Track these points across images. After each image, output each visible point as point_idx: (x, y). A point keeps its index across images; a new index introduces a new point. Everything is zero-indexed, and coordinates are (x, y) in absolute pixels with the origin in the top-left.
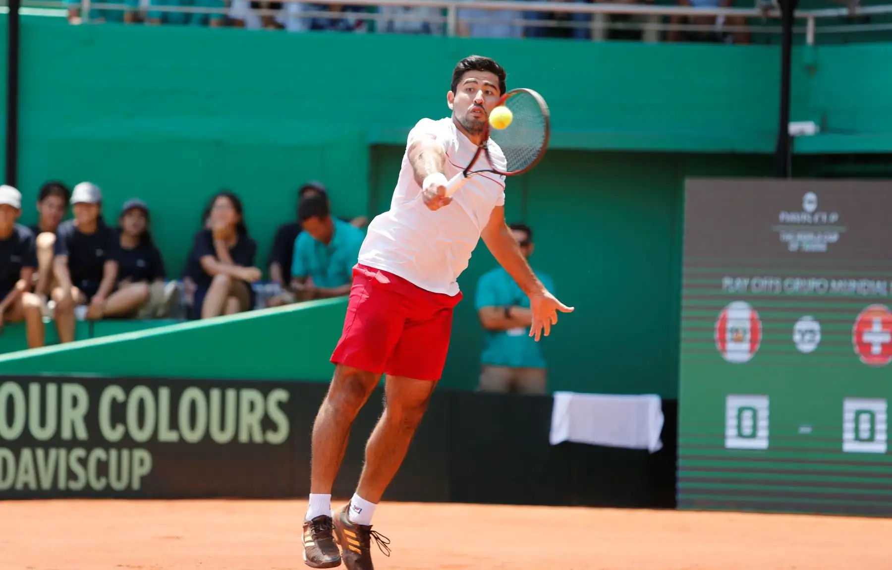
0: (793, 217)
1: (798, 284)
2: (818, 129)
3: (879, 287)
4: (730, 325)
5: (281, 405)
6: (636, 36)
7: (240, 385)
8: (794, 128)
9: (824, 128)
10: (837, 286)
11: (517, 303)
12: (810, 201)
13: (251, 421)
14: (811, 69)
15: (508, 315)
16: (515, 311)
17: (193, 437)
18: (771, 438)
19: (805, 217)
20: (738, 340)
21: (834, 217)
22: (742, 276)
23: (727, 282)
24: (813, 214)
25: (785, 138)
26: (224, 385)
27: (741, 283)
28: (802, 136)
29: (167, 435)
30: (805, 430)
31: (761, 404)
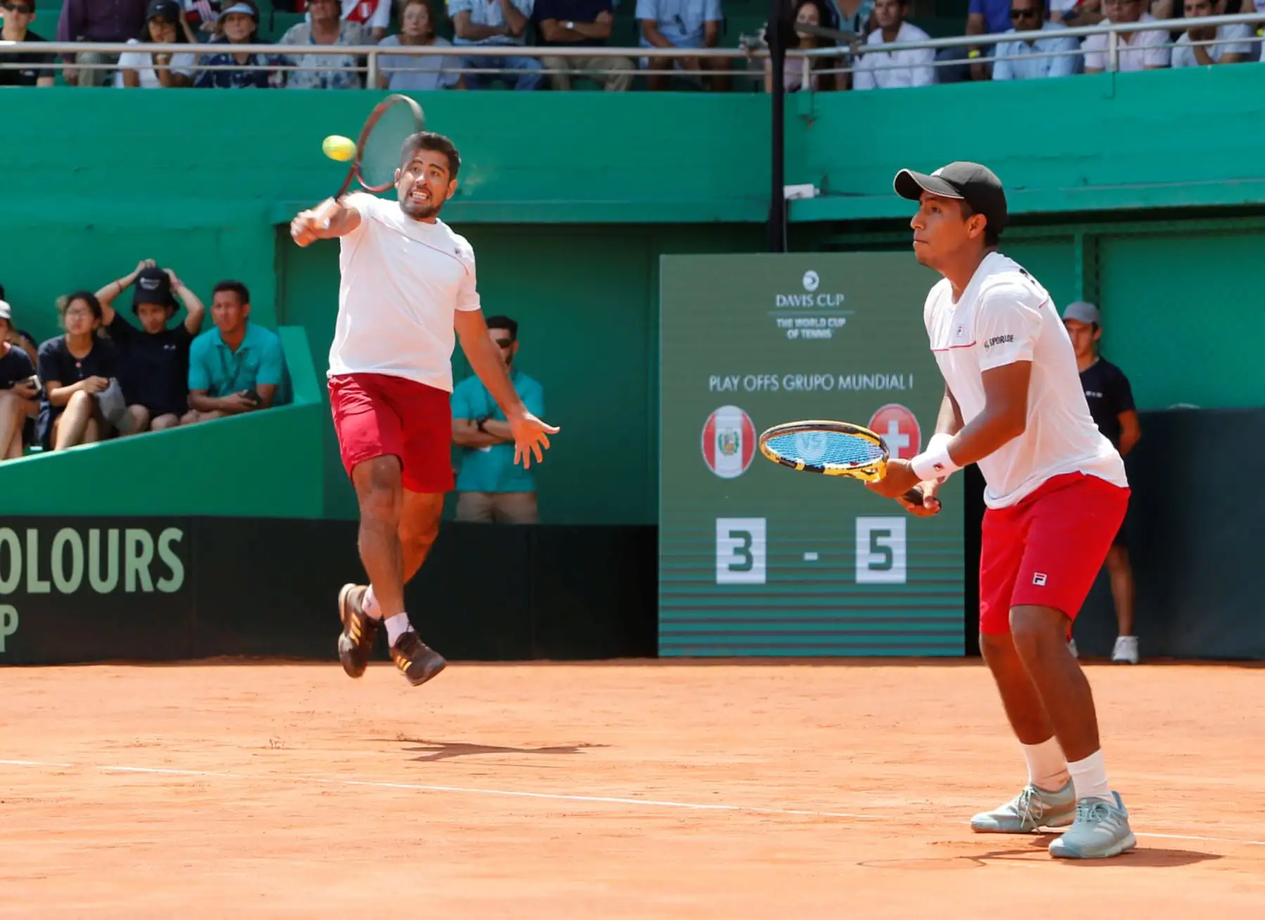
0: (792, 300)
1: (798, 382)
2: (818, 191)
3: (895, 382)
4: (719, 431)
5: (173, 545)
6: (600, 84)
7: (124, 523)
8: (790, 191)
9: (824, 192)
10: (845, 382)
11: (491, 415)
12: (810, 280)
13: (138, 565)
14: (808, 120)
15: (481, 429)
16: (489, 424)
17: (68, 587)
18: (769, 570)
19: (806, 300)
20: (730, 450)
21: (840, 298)
22: (731, 374)
23: (714, 381)
24: (815, 294)
25: (779, 204)
26: (104, 524)
27: (730, 383)
28: (800, 199)
29: (37, 586)
30: (811, 556)
31: (757, 527)
